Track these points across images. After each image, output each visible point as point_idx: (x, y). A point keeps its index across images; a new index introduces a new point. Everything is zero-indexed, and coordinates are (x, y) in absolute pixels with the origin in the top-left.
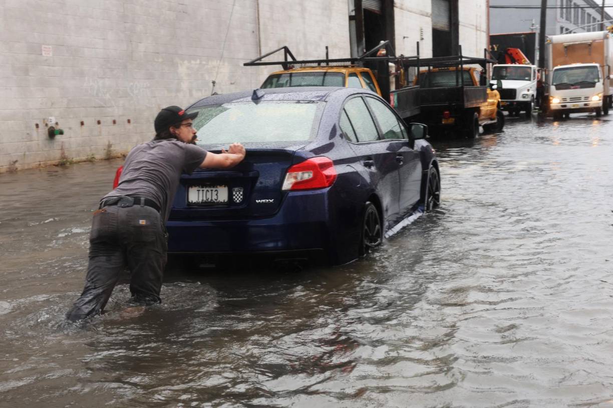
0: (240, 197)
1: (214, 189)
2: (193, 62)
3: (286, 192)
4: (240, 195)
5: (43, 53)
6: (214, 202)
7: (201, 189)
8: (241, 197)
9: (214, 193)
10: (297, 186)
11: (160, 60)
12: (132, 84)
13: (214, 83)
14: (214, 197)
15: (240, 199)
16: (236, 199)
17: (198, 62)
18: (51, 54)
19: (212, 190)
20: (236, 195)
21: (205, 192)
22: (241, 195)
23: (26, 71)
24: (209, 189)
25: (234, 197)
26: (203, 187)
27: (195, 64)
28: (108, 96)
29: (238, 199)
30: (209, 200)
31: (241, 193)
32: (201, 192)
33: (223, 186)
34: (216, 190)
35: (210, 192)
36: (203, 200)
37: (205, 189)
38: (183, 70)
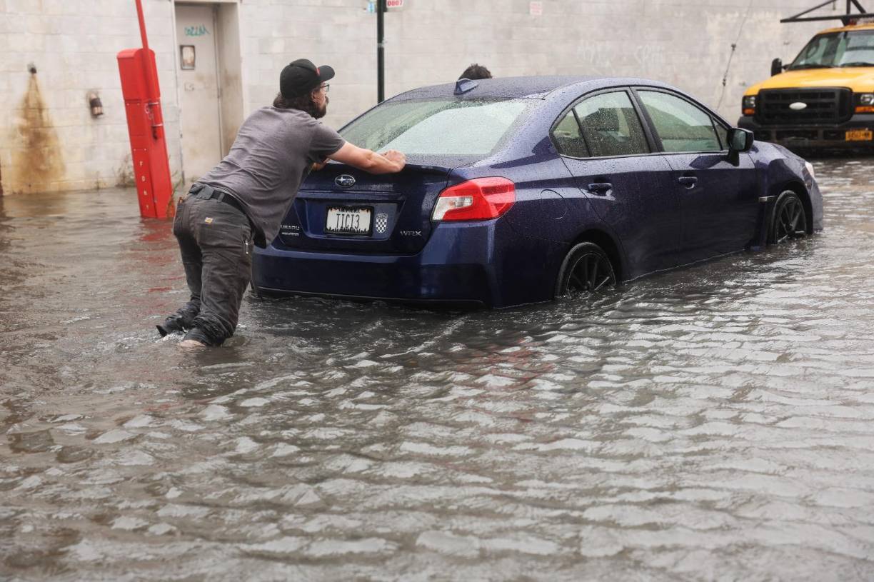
0: (383, 226)
1: (356, 214)
2: (729, 16)
3: (438, 222)
4: (383, 223)
5: (531, 11)
6: (354, 231)
7: (341, 213)
8: (385, 226)
9: (355, 219)
10: (451, 216)
11: (682, 15)
12: (640, 47)
13: (734, 46)
14: (355, 224)
15: (383, 228)
16: (379, 228)
17: (737, 15)
18: (540, 13)
19: (353, 215)
20: (379, 223)
21: (345, 217)
22: (385, 223)
23: (509, 35)
24: (350, 214)
25: (377, 226)
26: (343, 211)
27: (732, 18)
28: (608, 64)
29: (381, 228)
30: (349, 228)
31: (386, 221)
32: (341, 217)
33: (366, 210)
34: (358, 215)
35: (351, 216)
36: (342, 227)
37: (346, 213)
38: (713, 26)
